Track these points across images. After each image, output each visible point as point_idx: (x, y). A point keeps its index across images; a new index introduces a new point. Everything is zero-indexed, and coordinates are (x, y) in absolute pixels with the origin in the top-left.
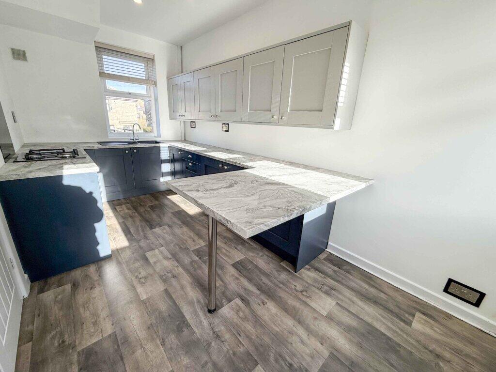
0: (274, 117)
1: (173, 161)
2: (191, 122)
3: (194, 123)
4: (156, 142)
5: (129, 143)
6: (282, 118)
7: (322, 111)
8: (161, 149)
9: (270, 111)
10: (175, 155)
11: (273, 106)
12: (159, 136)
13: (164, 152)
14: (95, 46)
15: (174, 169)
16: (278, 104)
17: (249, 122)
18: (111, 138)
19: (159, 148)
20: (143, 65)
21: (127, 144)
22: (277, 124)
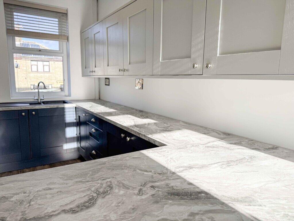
0: (196, 66)
1: (79, 124)
2: (106, 78)
3: (108, 80)
4: (64, 102)
5: (31, 104)
6: (207, 67)
7: (279, 48)
8: (66, 110)
9: (190, 57)
10: (80, 118)
11: (193, 50)
12: (69, 95)
13: (70, 114)
14: (4, 3)
15: (80, 133)
16: (201, 46)
17: (162, 76)
18: (14, 98)
19: (63, 109)
20: (57, 20)
21: (28, 105)
22: (200, 75)
